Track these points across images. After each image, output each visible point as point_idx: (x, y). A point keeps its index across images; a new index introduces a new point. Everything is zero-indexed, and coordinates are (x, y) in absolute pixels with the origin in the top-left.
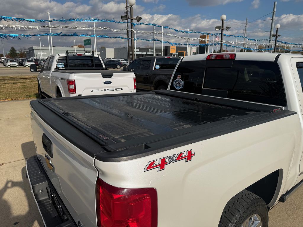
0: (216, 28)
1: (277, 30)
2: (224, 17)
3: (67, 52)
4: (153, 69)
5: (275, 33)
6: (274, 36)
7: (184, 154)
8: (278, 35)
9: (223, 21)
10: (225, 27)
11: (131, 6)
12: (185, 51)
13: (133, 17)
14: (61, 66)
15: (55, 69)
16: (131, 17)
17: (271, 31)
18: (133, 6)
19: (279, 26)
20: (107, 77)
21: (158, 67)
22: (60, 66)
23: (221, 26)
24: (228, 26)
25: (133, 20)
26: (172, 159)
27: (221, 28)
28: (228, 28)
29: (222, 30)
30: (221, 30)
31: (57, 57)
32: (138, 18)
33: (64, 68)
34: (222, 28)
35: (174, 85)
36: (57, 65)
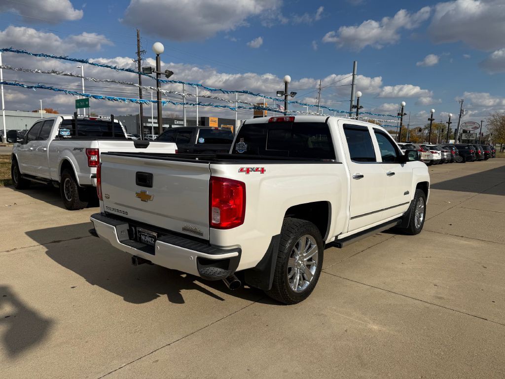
0: (278, 93)
1: (358, 100)
2: (288, 78)
3: (76, 114)
4: (196, 143)
5: (356, 104)
6: (354, 107)
7: (260, 169)
8: (359, 106)
9: (286, 83)
10: (289, 93)
11: (158, 55)
12: (233, 126)
13: (160, 71)
14: (66, 133)
15: (57, 137)
16: (157, 70)
17: (351, 101)
18: (160, 55)
19: (360, 94)
20: (141, 146)
21: (202, 140)
22: (63, 133)
23: (284, 91)
24: (294, 92)
25: (160, 74)
26: (253, 170)
27: (284, 93)
28: (293, 94)
29: (286, 96)
30: (284, 96)
31: (59, 121)
32: (168, 72)
33: (70, 137)
34: (286, 93)
35: (237, 148)
36: (59, 131)
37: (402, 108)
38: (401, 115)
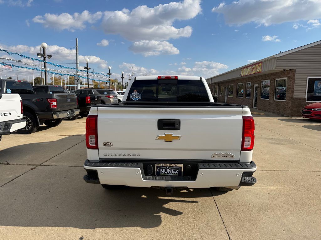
5: (87, 66)
9: (44, 48)
10: (46, 55)
17: (77, 64)
21: (9, 91)
24: (50, 55)
27: (43, 55)
30: (43, 58)
35: (131, 97)
37: (109, 70)
38: (109, 74)
